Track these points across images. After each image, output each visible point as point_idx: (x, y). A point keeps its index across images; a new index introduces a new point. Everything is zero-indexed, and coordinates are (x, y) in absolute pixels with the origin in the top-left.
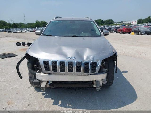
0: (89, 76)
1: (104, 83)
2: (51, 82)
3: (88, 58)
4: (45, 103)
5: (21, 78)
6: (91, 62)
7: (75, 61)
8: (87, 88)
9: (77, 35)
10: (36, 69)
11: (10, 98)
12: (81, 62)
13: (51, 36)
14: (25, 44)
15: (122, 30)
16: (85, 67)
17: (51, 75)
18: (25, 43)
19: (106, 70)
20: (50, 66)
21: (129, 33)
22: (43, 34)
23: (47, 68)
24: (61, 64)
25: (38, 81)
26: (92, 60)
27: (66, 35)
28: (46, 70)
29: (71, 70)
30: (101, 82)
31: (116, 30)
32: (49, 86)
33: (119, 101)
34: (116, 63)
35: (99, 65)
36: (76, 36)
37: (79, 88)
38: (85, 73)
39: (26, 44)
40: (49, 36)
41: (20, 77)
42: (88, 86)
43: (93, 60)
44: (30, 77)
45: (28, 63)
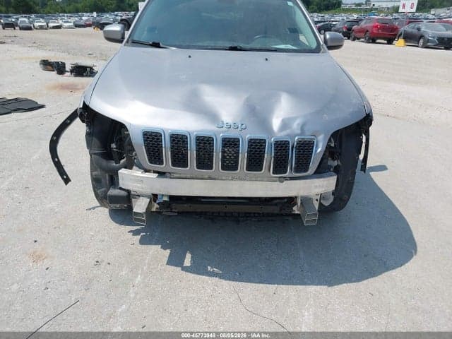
0: (285, 182)
1: (326, 203)
2: (166, 199)
3: (285, 125)
4: (146, 258)
5: (67, 180)
6: (296, 138)
7: (246, 136)
8: (273, 215)
9: (242, 45)
10: (115, 156)
11: (35, 241)
12: (265, 140)
13: (156, 45)
14: (64, 67)
15: (367, 31)
16: (275, 155)
17: (166, 177)
18: (64, 64)
19: (336, 163)
20: (164, 149)
21: (390, 42)
22: (129, 37)
23: (155, 155)
24: (200, 143)
25: (123, 193)
26: (299, 132)
27: (206, 44)
28: (151, 163)
29: (230, 164)
30: (317, 200)
31: (349, 29)
32: (157, 208)
33: (365, 256)
34: (364, 140)
35: (319, 149)
36: (241, 50)
37: (248, 215)
38: (273, 173)
39: (68, 68)
40: (150, 45)
41: (63, 178)
42: (276, 212)
43: (301, 134)
44: (96, 182)
45: (88, 135)
